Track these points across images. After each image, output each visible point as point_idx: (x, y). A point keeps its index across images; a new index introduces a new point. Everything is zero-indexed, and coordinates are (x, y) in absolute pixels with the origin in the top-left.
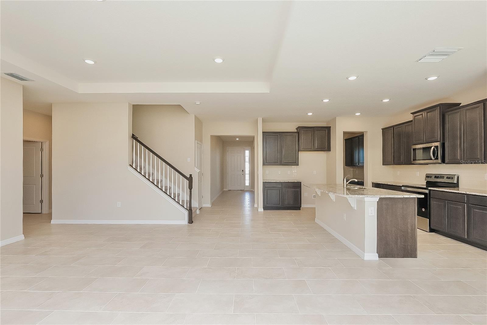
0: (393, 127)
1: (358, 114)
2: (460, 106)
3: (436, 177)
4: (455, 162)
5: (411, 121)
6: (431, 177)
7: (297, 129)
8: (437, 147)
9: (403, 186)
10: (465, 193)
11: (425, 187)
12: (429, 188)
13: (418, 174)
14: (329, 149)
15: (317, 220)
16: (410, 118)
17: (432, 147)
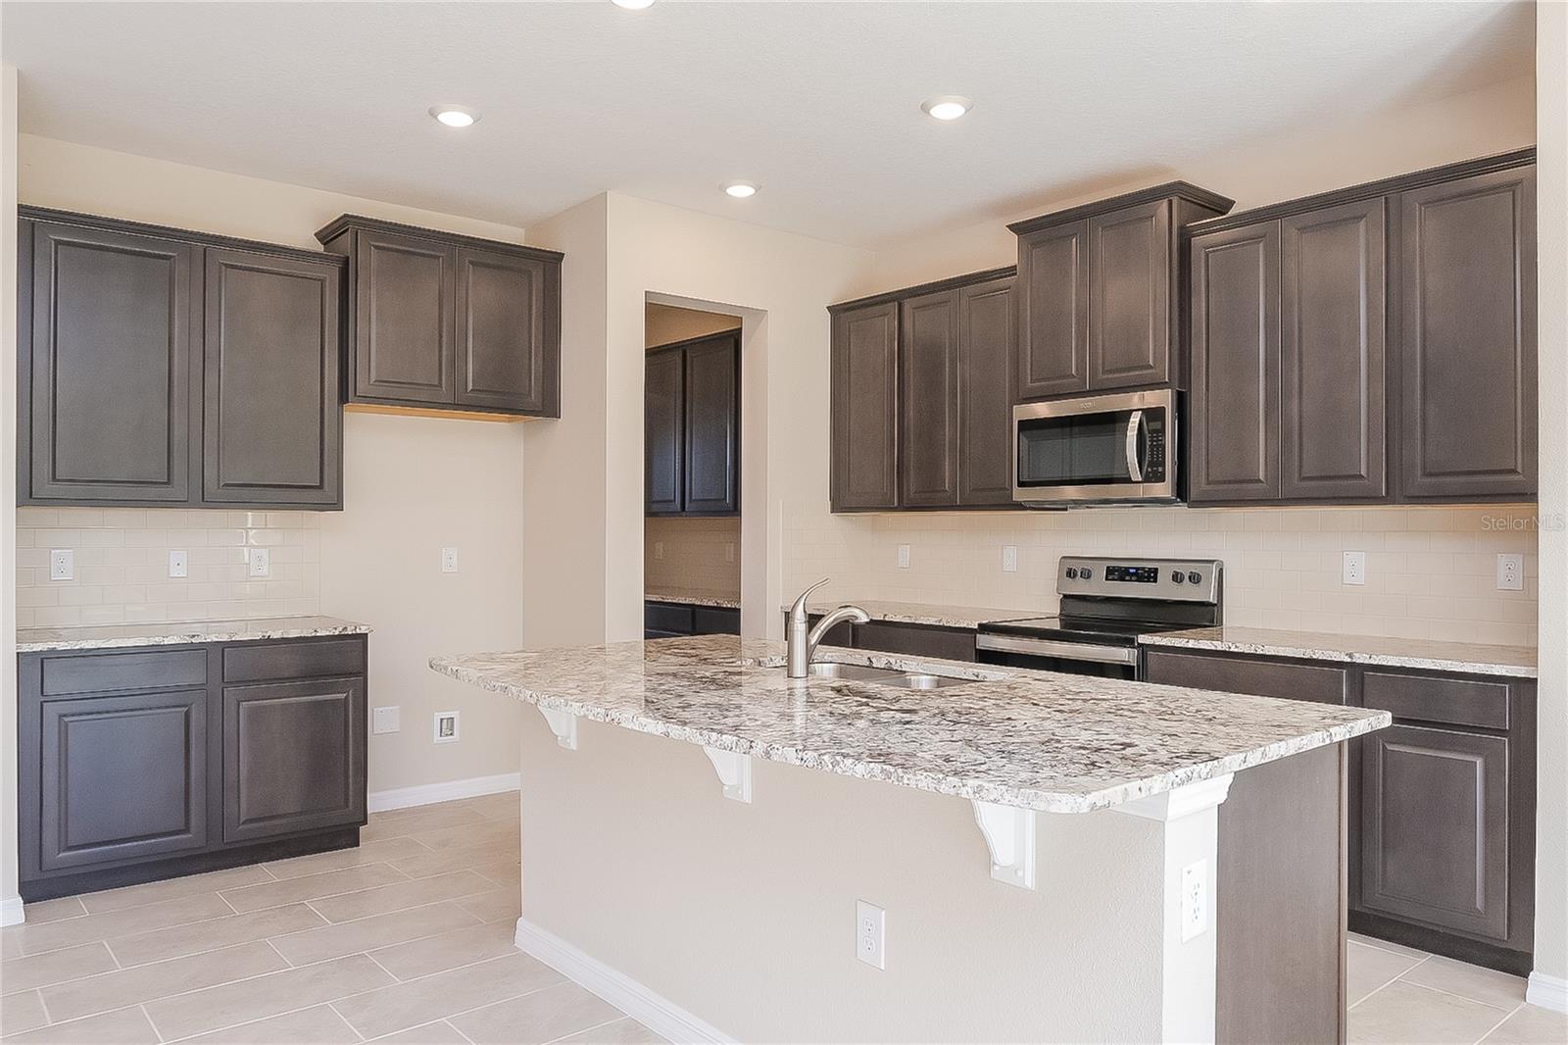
0: (898, 298)
1: (741, 191)
2: (1231, 213)
3: (1117, 573)
4: (1237, 493)
5: (1011, 271)
6: (1087, 575)
7: (328, 236)
8: (1154, 415)
9: (985, 628)
10: (1347, 659)
11: (1056, 625)
12: (1143, 639)
13: (1010, 557)
14: (549, 407)
15: (530, 935)
16: (1004, 251)
17: (1131, 411)
